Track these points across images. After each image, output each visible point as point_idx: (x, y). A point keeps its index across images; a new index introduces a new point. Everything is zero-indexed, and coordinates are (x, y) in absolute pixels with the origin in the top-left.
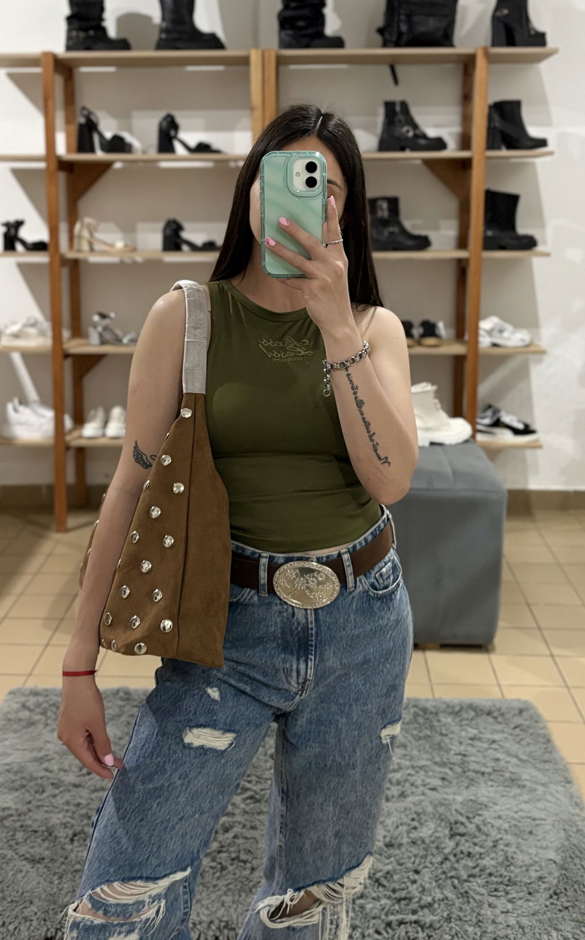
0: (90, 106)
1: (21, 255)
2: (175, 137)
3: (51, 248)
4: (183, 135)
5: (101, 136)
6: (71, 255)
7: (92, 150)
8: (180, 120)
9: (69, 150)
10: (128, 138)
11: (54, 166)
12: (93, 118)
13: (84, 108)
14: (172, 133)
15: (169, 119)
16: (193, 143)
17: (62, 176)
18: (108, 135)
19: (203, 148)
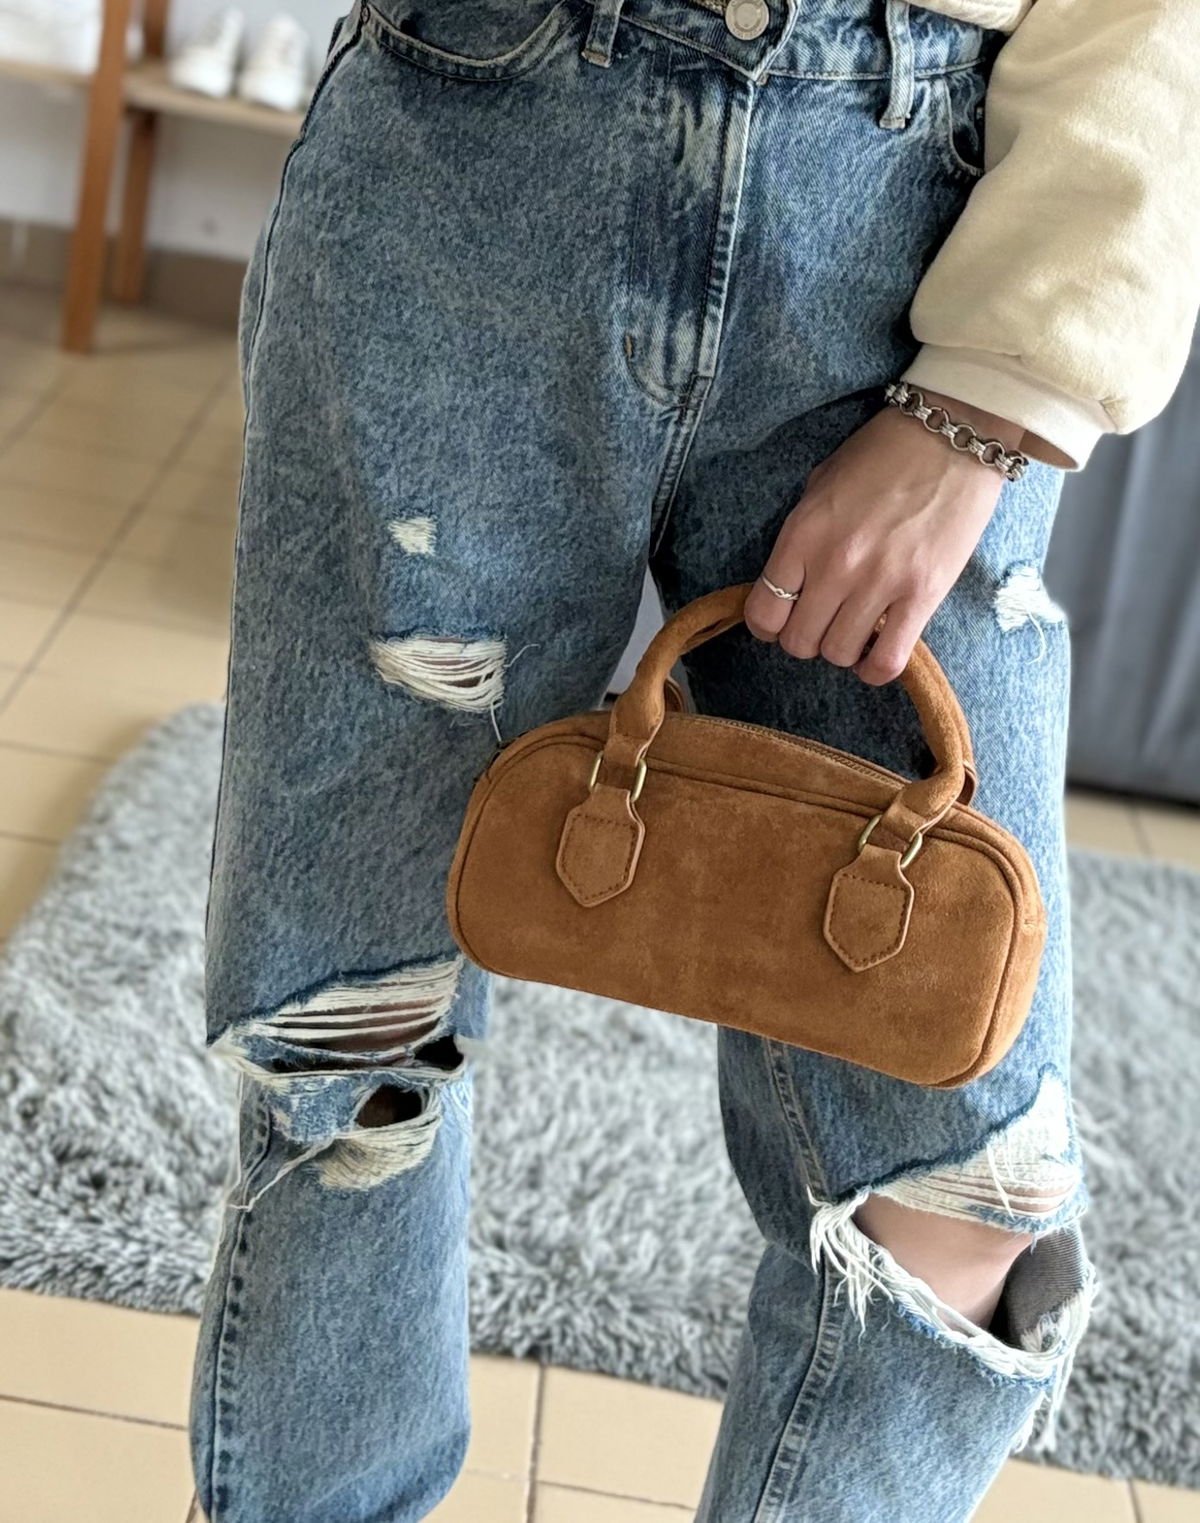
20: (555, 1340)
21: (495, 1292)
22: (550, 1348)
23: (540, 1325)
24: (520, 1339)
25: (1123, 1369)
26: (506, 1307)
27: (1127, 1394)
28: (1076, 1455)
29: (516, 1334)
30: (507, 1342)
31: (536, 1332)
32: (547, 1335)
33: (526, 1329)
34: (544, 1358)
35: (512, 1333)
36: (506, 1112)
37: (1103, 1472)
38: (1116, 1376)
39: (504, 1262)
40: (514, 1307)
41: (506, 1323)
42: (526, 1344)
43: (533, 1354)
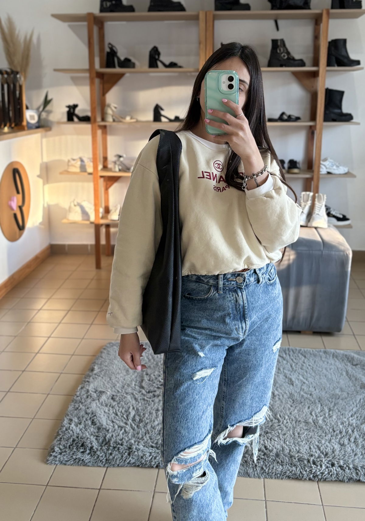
0: (113, 43)
1: (77, 123)
2: (158, 59)
3: (92, 119)
4: (162, 58)
5: (119, 59)
6: (103, 124)
7: (114, 67)
8: (160, 50)
9: (101, 66)
10: (133, 60)
11: (94, 75)
12: (114, 49)
13: (110, 44)
14: (157, 57)
15: (155, 49)
16: (167, 63)
17: (97, 81)
18: (122, 58)
19: (173, 65)
20: (160, 464)
21: (150, 456)
22: (160, 465)
23: (158, 461)
24: (155, 464)
25: (263, 457)
26: (152, 458)
27: (264, 462)
28: (254, 475)
29: (154, 463)
30: (152, 465)
31: (157, 463)
32: (159, 463)
33: (155, 462)
34: (159, 467)
35: (153, 463)
36: (156, 420)
37: (259, 478)
38: (261, 458)
39: (152, 450)
40: (153, 458)
41: (152, 461)
42: (156, 465)
43: (157, 467)
